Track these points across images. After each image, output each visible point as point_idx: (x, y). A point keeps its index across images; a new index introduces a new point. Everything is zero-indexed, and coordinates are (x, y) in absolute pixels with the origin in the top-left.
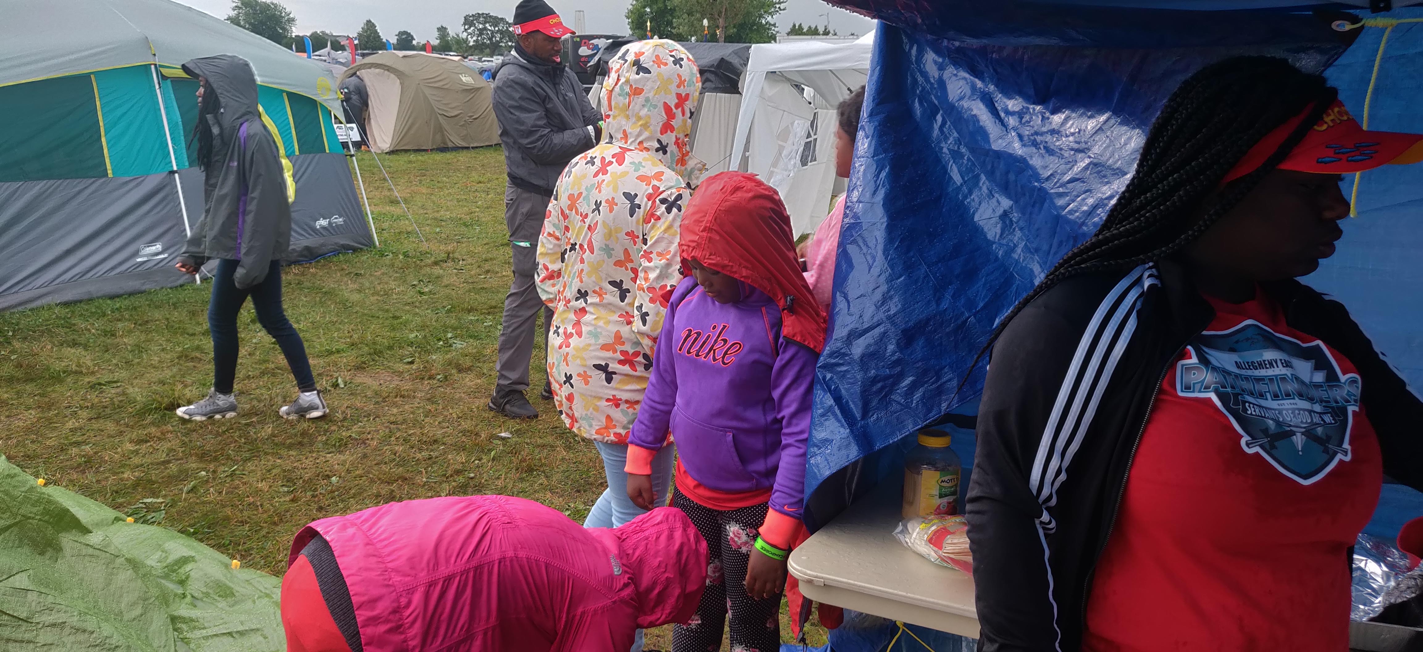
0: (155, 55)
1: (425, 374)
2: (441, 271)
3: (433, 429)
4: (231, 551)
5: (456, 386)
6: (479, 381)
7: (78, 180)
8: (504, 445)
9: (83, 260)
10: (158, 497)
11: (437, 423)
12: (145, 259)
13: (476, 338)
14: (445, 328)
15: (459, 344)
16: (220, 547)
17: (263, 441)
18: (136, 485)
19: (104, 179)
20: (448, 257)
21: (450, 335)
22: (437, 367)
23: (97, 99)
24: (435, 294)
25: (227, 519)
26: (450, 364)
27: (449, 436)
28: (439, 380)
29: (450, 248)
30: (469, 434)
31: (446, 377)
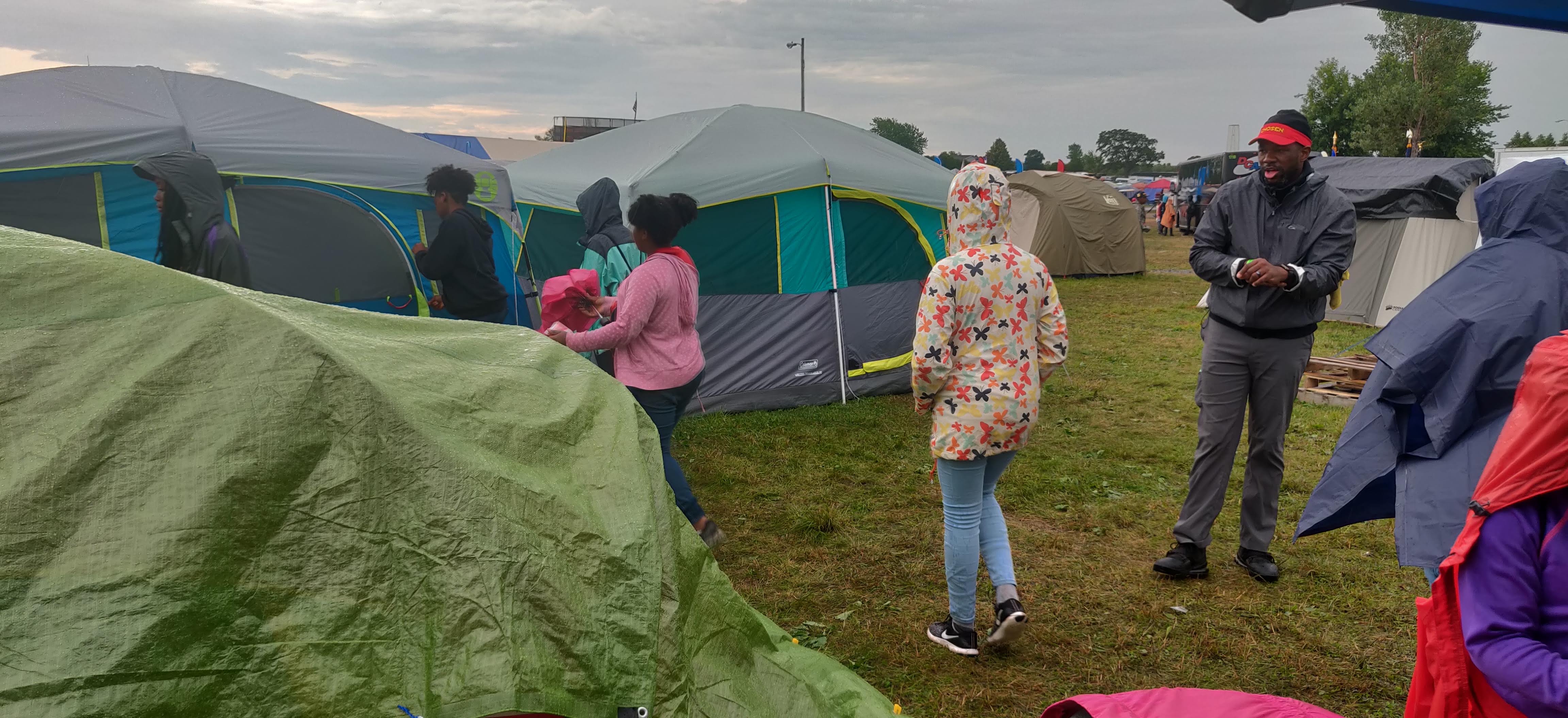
0: (829, 176)
1: (1080, 525)
2: (1089, 410)
3: (1094, 590)
4: (891, 693)
5: (1115, 543)
6: (1142, 540)
7: (753, 296)
8: (1180, 621)
9: (751, 371)
10: (819, 621)
11: (1098, 584)
12: (803, 375)
13: (1135, 489)
14: (1100, 475)
15: (1115, 495)
16: (882, 687)
17: (917, 577)
18: (799, 605)
19: (775, 296)
20: (1095, 394)
21: (1105, 483)
22: (1094, 518)
23: (777, 219)
24: (1083, 435)
25: (885, 657)
26: (1108, 517)
27: (1113, 601)
28: (1095, 534)
29: (1095, 385)
30: (1136, 601)
31: (1104, 531)
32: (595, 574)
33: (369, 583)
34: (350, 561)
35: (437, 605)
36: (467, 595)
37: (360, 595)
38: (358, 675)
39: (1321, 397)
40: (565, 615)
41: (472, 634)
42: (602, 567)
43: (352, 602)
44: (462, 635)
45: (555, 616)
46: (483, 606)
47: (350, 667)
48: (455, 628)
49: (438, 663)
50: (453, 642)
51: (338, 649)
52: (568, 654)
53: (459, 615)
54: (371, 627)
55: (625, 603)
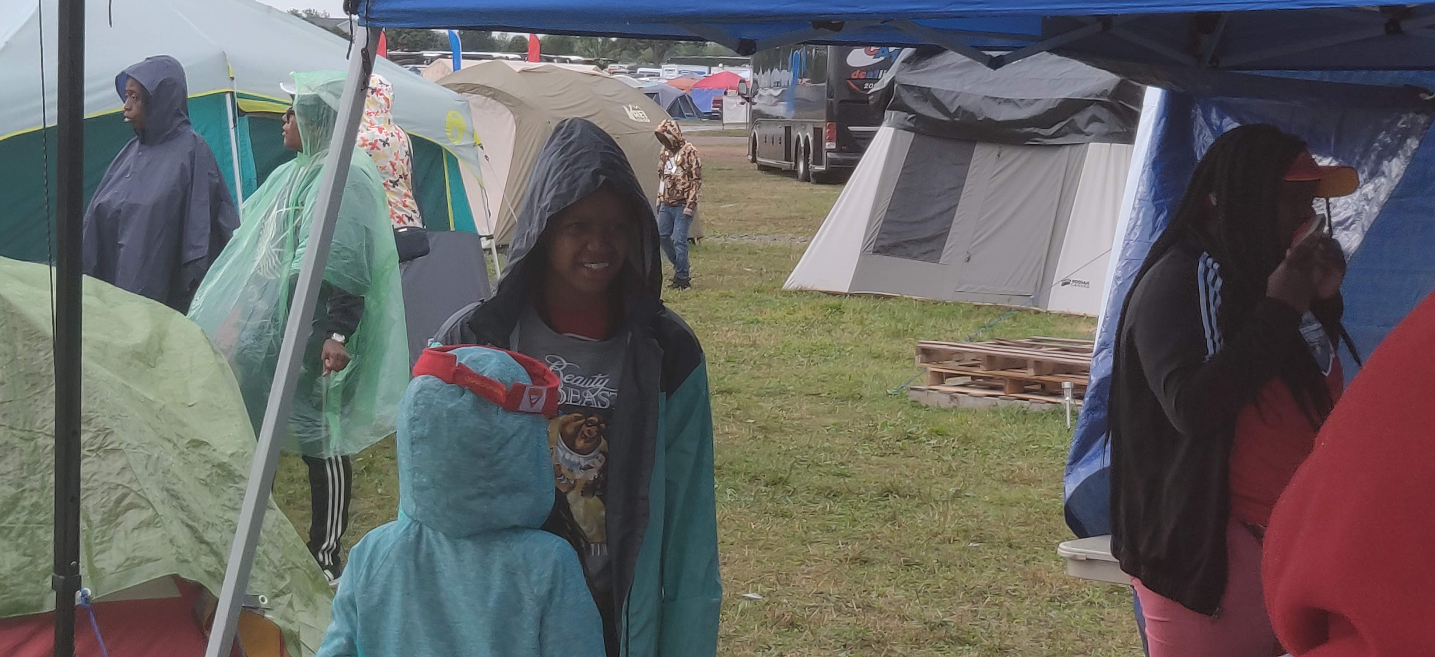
0: (233, 78)
32: (208, 476)
33: (25, 474)
34: (6, 455)
35: (90, 492)
36: (119, 482)
37: (20, 485)
38: (25, 555)
39: (948, 397)
40: (194, 507)
41: (126, 515)
42: (214, 471)
43: (13, 491)
44: (118, 516)
45: (188, 506)
46: (135, 490)
47: (18, 547)
48: (111, 510)
49: (97, 541)
50: (110, 522)
51: (6, 532)
52: (202, 541)
53: (114, 498)
54: (31, 513)
55: (237, 504)
